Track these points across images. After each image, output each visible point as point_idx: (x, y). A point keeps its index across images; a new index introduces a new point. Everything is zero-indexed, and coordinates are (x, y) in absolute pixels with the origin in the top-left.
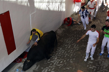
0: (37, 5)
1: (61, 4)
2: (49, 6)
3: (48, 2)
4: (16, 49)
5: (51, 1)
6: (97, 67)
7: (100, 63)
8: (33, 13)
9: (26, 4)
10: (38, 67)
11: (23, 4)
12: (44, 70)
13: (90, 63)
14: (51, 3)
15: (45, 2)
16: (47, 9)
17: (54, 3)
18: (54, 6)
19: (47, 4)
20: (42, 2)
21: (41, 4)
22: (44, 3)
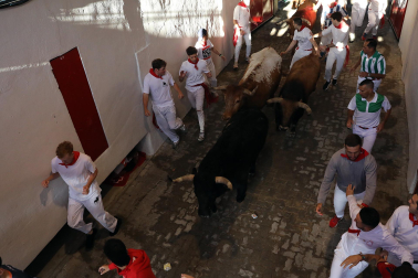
0: (149, 26)
1: (212, 20)
2: (182, 28)
3: (178, 17)
4: (107, 147)
5: (185, 14)
6: (318, 168)
7: (323, 158)
8: (142, 49)
9: (120, 26)
10: (171, 187)
11: (113, 26)
12: (187, 194)
13: (300, 162)
14: (186, 20)
15: (171, 18)
16: (178, 35)
17: (194, 19)
18: (195, 26)
19: (176, 22)
20: (162, 18)
21: (161, 23)
22: (169, 21)
